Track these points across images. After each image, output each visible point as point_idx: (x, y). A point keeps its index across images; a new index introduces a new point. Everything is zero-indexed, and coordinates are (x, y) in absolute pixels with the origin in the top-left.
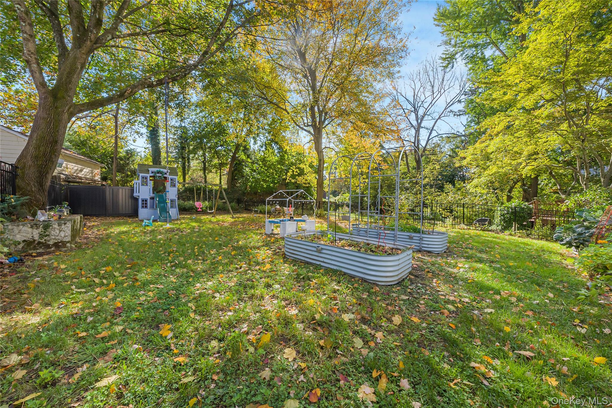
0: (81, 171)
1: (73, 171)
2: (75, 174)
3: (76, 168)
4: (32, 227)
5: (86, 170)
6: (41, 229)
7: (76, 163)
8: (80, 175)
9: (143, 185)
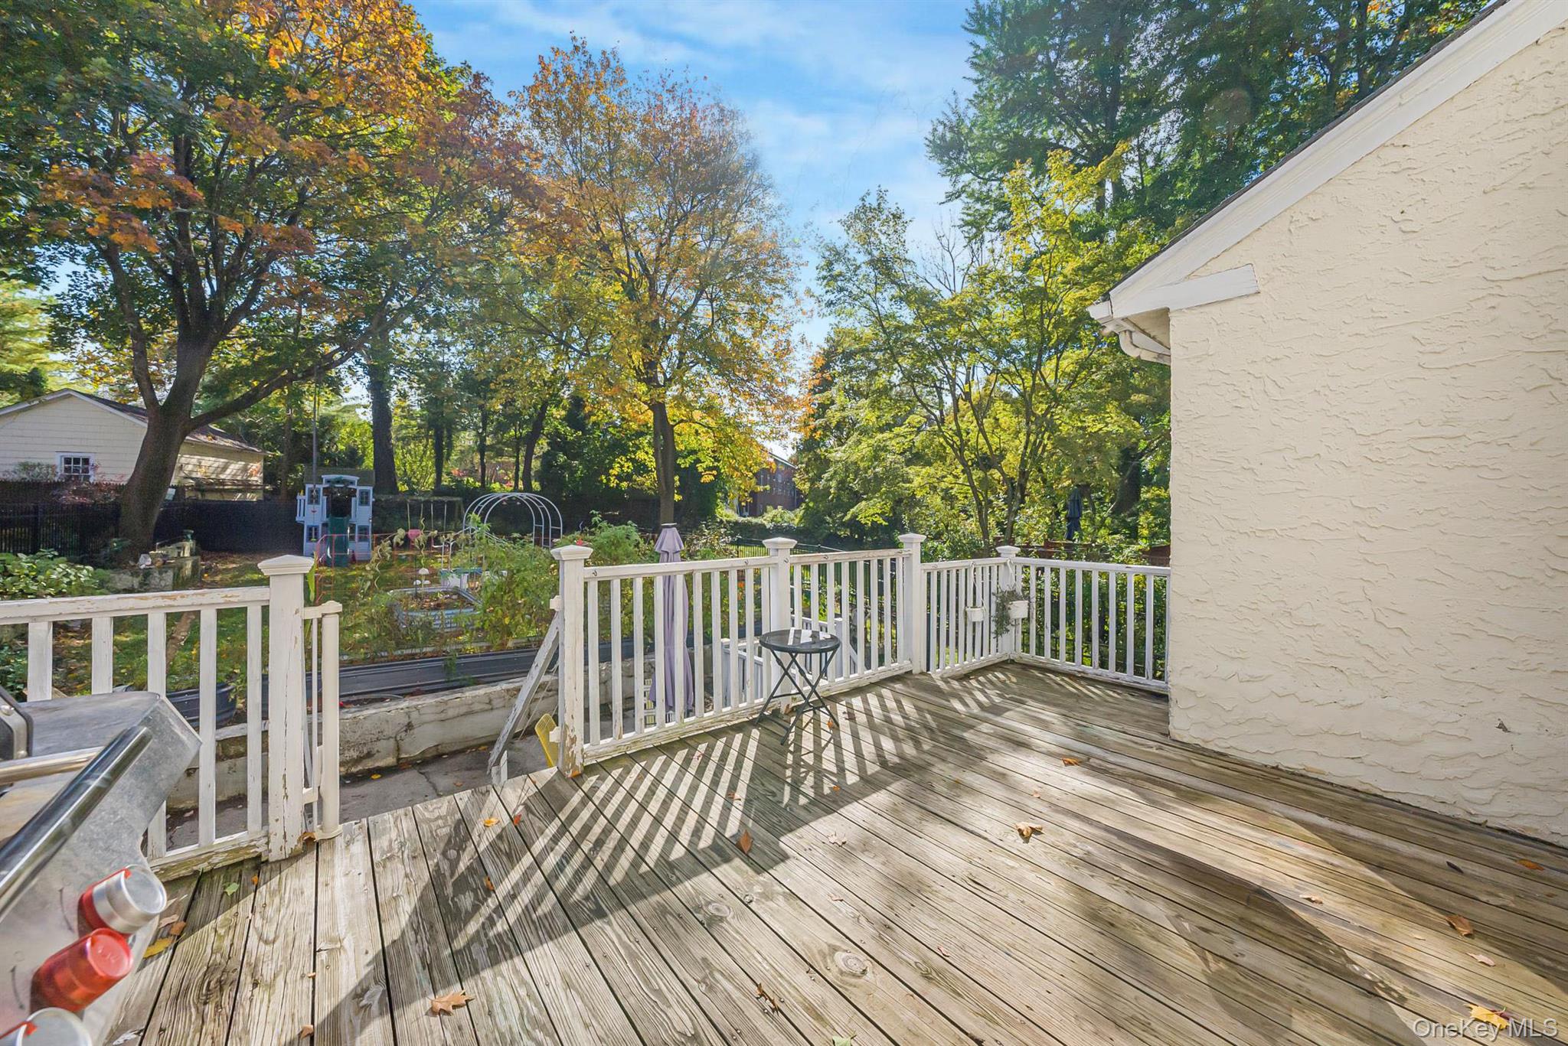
0: (224, 469)
1: (212, 470)
2: (213, 476)
3: (216, 465)
4: (132, 575)
5: (235, 467)
6: (140, 578)
7: (217, 457)
8: (222, 477)
9: (311, 502)
